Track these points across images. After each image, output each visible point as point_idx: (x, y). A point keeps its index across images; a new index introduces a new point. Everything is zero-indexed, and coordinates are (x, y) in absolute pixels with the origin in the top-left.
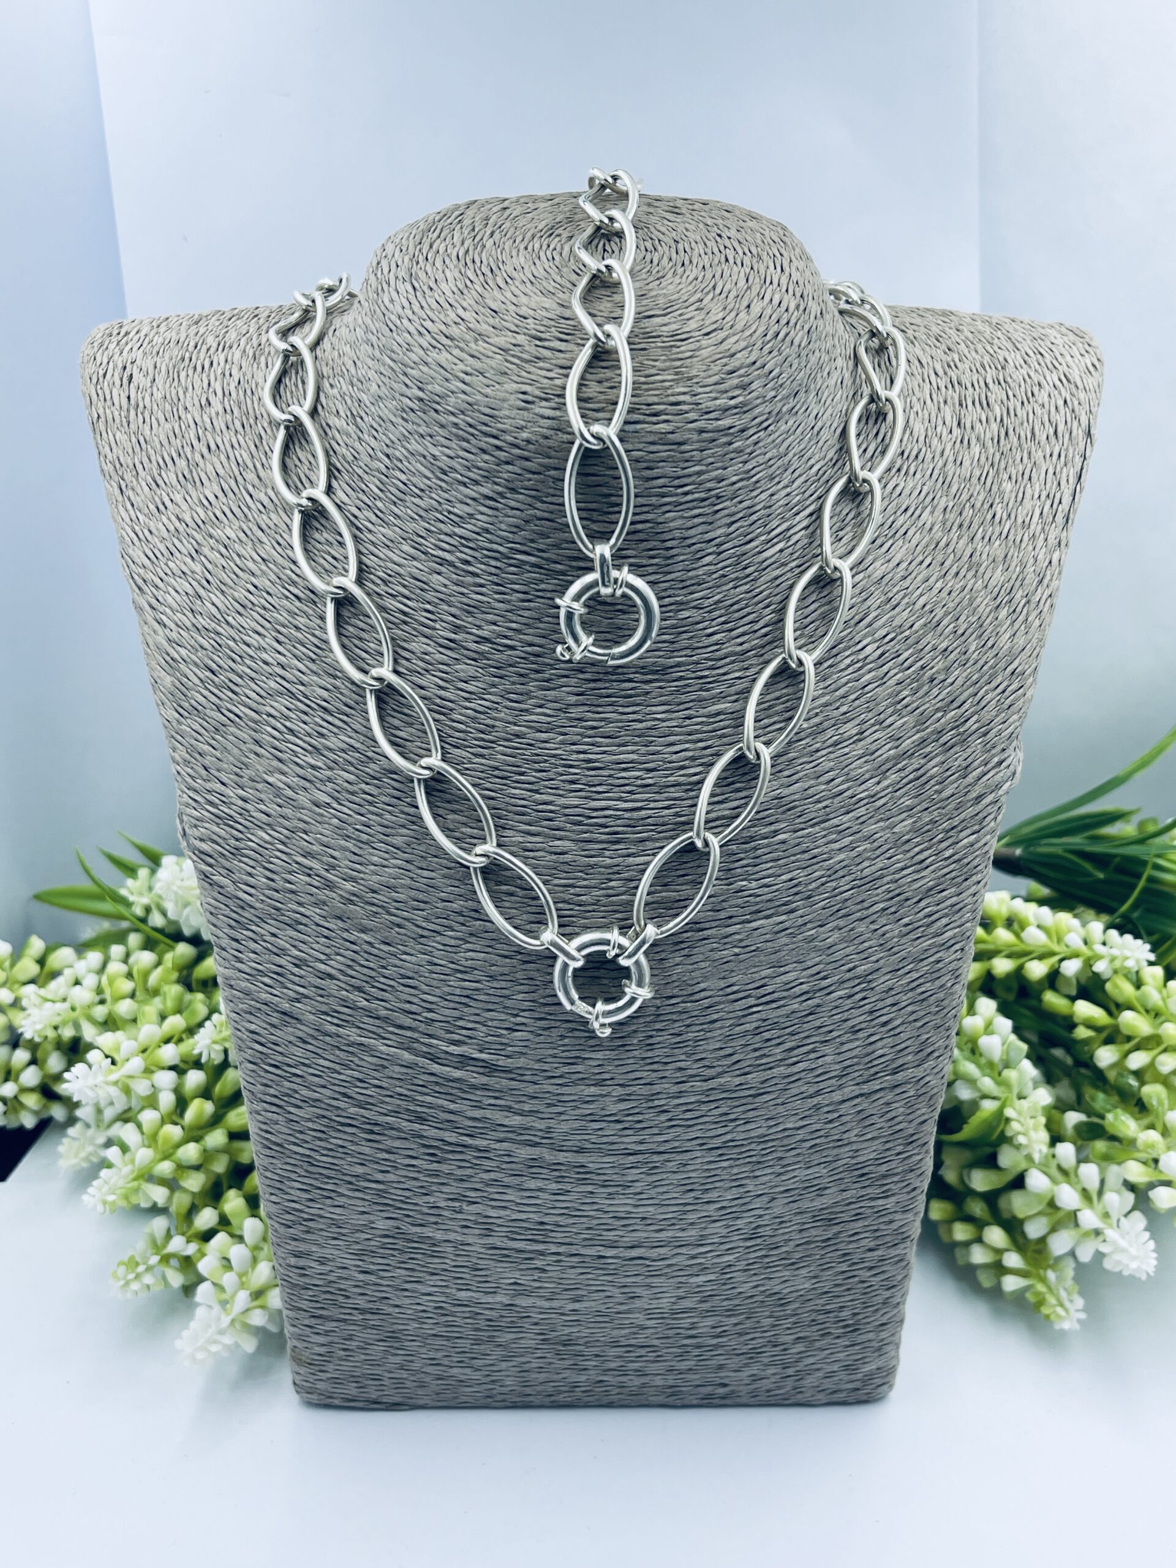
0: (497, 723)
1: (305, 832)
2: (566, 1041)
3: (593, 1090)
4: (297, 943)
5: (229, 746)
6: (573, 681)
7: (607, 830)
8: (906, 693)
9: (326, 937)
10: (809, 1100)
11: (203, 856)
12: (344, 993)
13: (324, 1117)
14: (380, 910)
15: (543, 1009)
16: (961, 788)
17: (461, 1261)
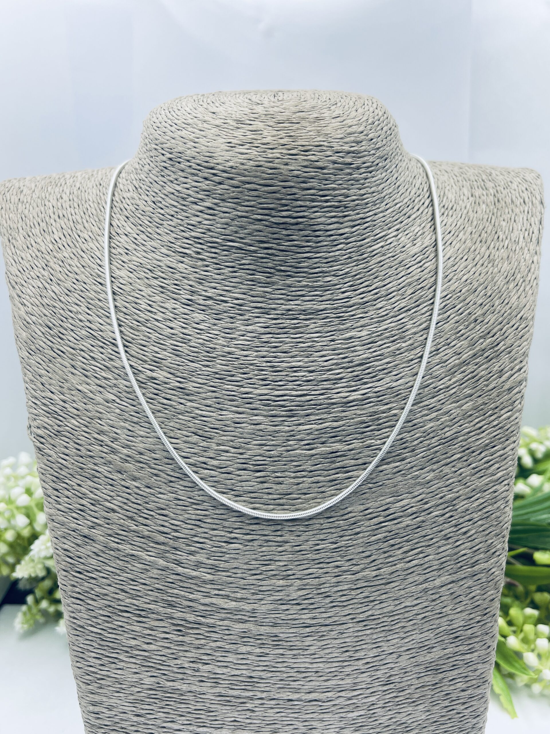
0: (217, 347)
1: (100, 419)
2: (264, 549)
3: (281, 582)
4: (93, 490)
5: (57, 370)
6: (262, 320)
7: (286, 408)
8: (461, 327)
9: (111, 485)
10: (420, 586)
11: (38, 438)
12: (122, 521)
13: (110, 606)
14: (144, 466)
15: (247, 527)
16: (499, 382)
17: (199, 706)
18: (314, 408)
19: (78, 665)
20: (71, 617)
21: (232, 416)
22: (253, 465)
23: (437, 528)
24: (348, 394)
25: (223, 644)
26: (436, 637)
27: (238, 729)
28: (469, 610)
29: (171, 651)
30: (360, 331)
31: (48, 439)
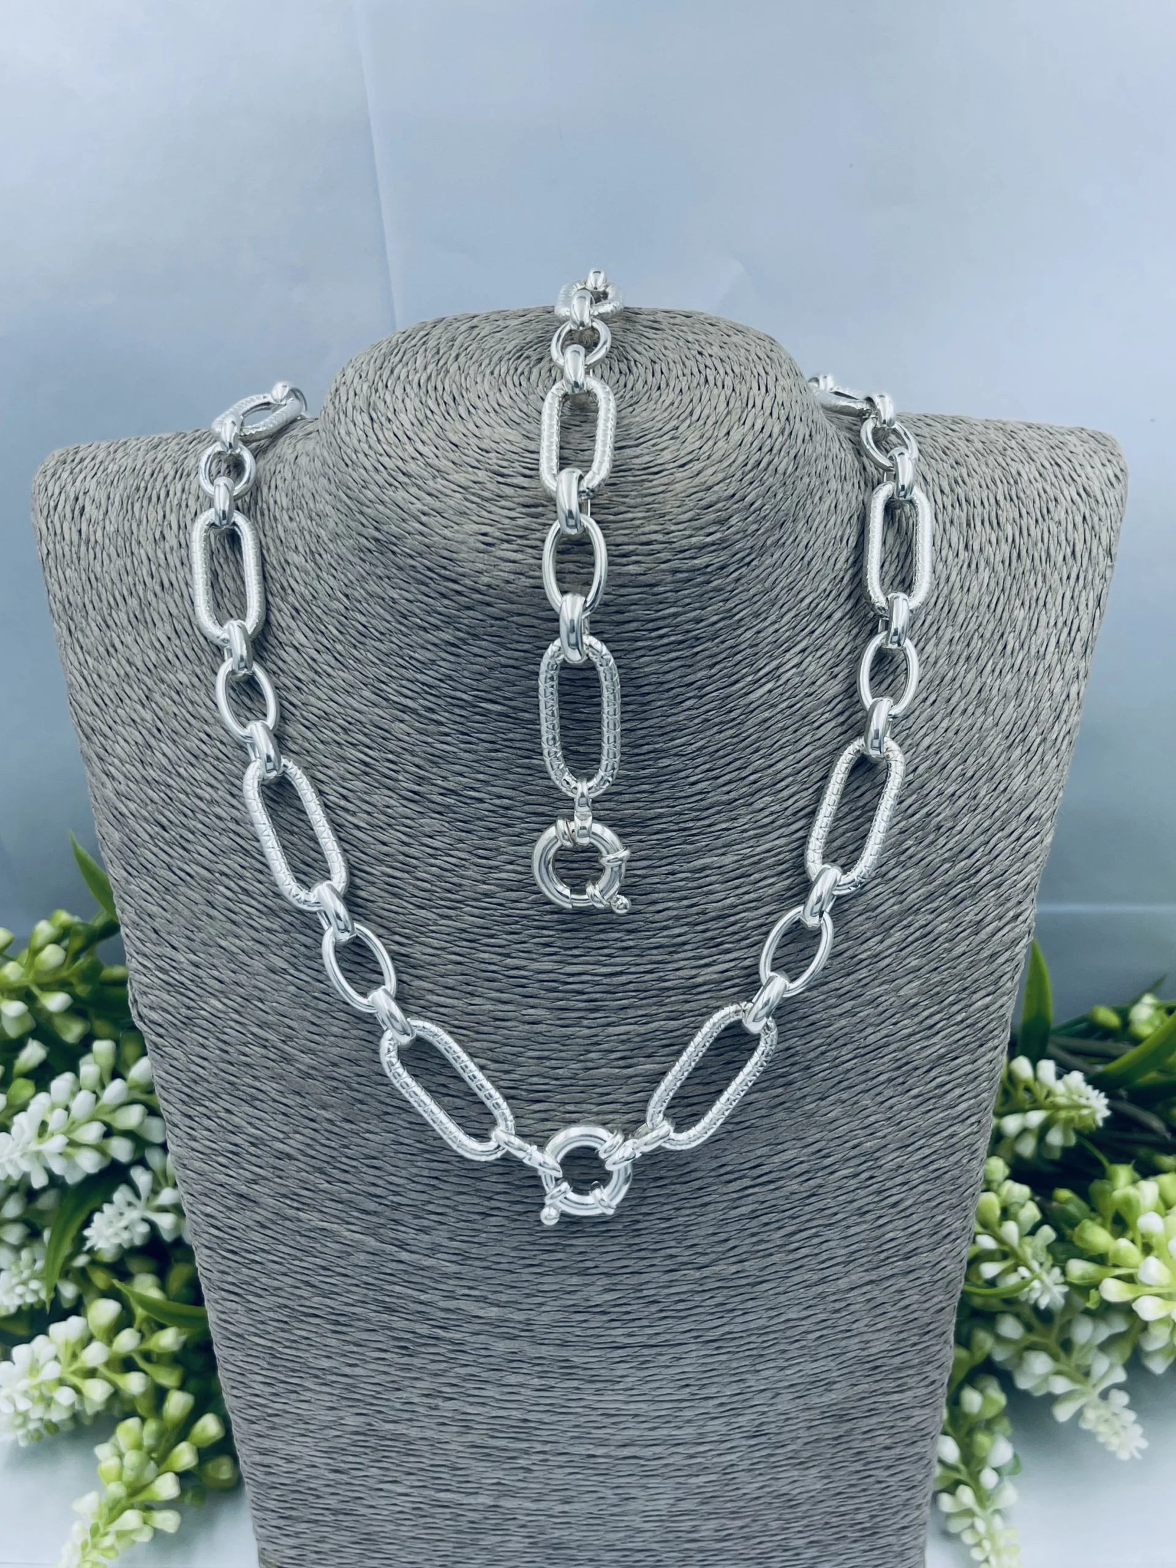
18: (633, 997)
19: (235, 1392)
20: (221, 1320)
21: (491, 1008)
22: (526, 1090)
23: (844, 1197)
24: (694, 972)
25: (478, 1370)
26: (840, 1366)
27: (505, 1495)
28: (897, 1326)
29: (389, 1379)
30: (723, 854)
31: (170, 1029)
